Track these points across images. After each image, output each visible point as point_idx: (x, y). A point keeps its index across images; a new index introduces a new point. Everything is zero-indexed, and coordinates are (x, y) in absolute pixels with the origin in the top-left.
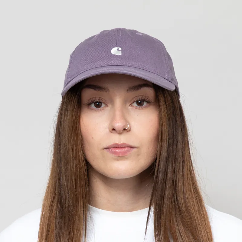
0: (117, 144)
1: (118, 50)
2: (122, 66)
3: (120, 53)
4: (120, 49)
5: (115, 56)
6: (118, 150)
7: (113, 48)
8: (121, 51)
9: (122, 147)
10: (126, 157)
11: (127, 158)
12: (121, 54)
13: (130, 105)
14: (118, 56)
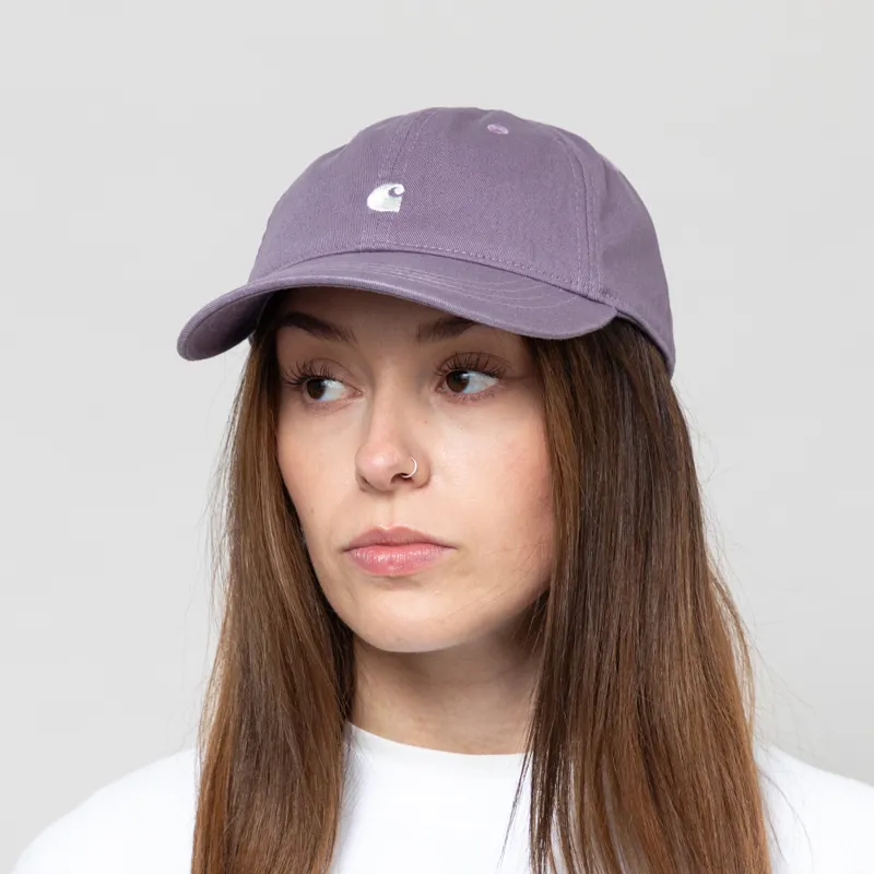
0: (378, 532)
1: (392, 193)
2: (393, 251)
3: (395, 206)
4: (400, 189)
5: (375, 214)
6: (383, 556)
7: (378, 185)
8: (400, 199)
9: (395, 540)
10: (413, 578)
11: (417, 585)
12: (397, 210)
13: (436, 390)
14: (386, 216)
